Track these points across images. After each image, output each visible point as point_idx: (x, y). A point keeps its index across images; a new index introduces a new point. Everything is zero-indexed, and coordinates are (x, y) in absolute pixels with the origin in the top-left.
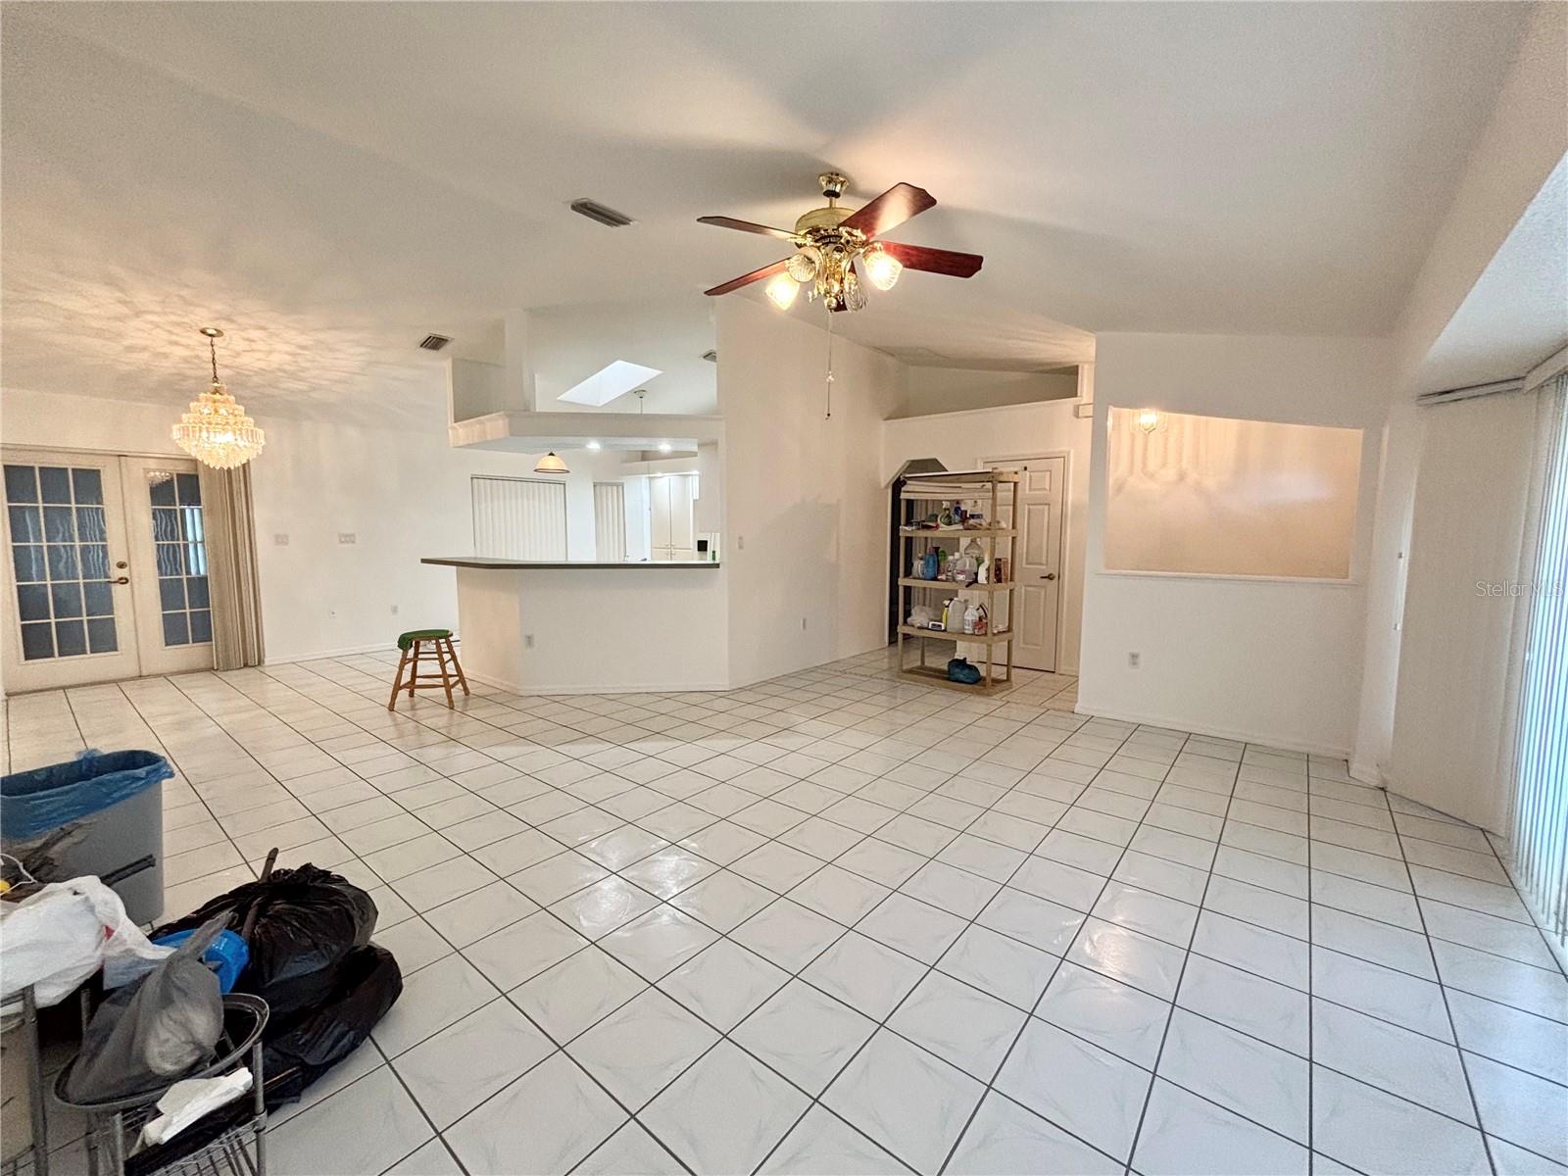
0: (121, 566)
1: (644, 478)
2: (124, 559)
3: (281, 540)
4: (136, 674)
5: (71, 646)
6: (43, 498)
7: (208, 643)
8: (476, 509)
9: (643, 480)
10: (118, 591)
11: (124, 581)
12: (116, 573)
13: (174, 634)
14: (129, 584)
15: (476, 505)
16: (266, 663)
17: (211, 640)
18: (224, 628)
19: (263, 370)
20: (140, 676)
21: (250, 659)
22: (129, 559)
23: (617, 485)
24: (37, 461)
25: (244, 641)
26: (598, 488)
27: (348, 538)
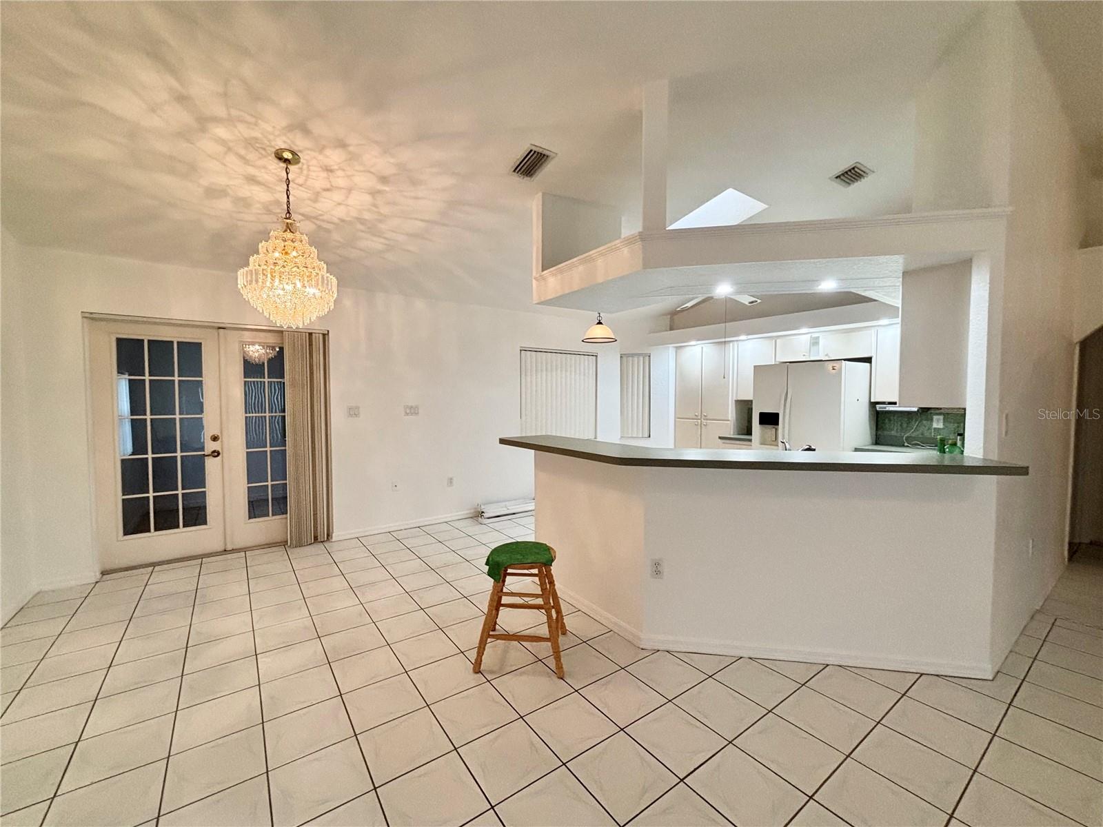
0: (215, 439)
1: (671, 350)
2: (216, 432)
3: (353, 412)
4: (221, 548)
5: (166, 520)
6: (150, 372)
7: (284, 516)
8: (523, 380)
9: (670, 349)
10: (211, 465)
11: (216, 454)
12: (210, 446)
13: (256, 507)
14: (220, 456)
15: (523, 376)
16: (334, 539)
17: (287, 513)
18: (298, 502)
19: (343, 221)
20: (225, 550)
21: (320, 535)
22: (221, 433)
23: (644, 355)
24: (146, 334)
25: (315, 515)
26: (625, 359)
27: (412, 410)
